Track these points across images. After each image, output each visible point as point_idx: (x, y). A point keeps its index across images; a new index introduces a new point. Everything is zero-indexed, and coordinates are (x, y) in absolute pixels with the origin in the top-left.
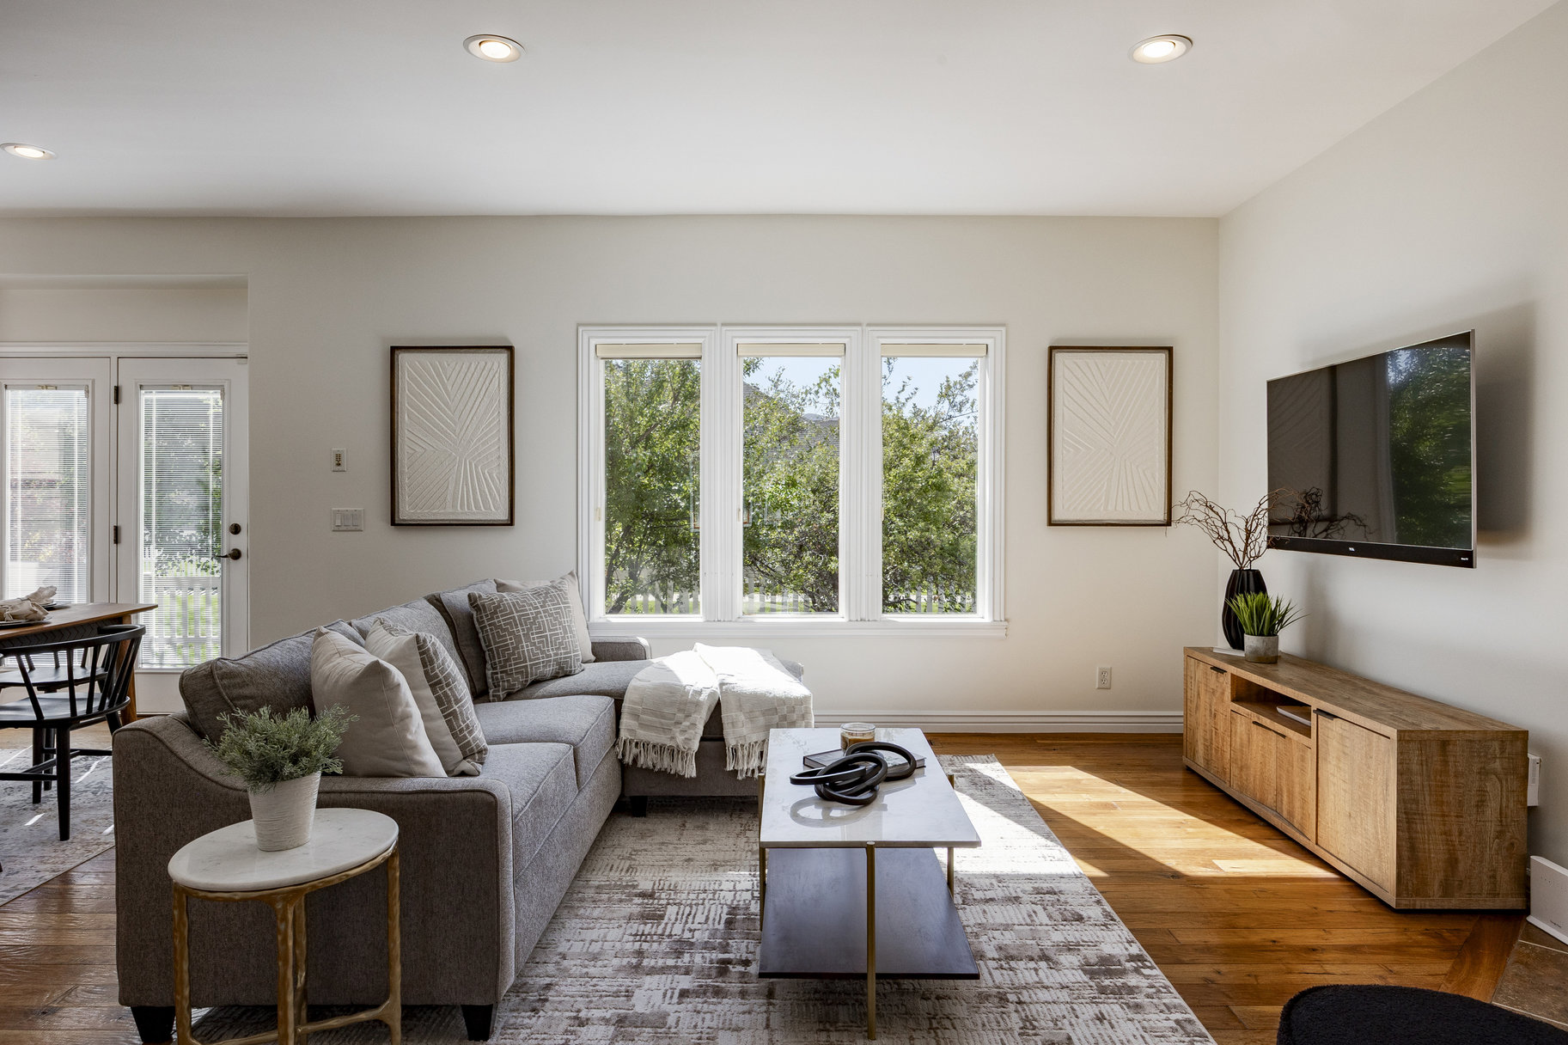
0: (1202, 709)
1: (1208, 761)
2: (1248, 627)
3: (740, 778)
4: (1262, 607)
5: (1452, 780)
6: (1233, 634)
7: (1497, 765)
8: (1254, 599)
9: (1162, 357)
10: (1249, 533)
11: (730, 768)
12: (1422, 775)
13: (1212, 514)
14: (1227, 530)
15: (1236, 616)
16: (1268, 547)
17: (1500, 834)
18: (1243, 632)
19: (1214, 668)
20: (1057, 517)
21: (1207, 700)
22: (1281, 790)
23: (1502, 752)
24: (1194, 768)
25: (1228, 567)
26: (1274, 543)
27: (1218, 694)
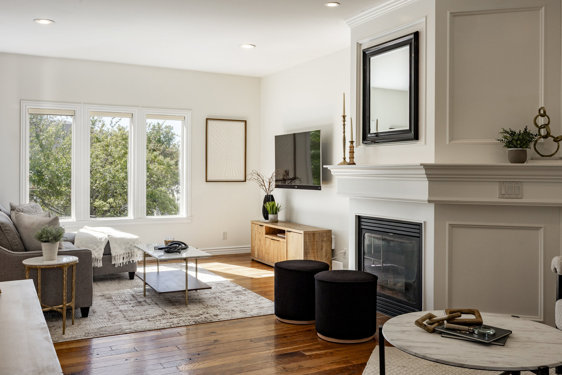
0: (256, 239)
1: (258, 255)
2: (269, 212)
3: (116, 266)
4: (273, 205)
5: (316, 243)
6: (265, 215)
7: (325, 239)
8: (271, 203)
9: (243, 124)
10: (270, 183)
11: (113, 263)
12: (309, 242)
13: (259, 177)
14: (264, 182)
15: (266, 209)
16: (275, 187)
17: (326, 256)
18: (268, 214)
19: (260, 225)
20: (209, 179)
21: (258, 236)
22: (278, 257)
23: (326, 236)
24: (255, 259)
25: (264, 194)
26: (277, 186)
27: (261, 233)
